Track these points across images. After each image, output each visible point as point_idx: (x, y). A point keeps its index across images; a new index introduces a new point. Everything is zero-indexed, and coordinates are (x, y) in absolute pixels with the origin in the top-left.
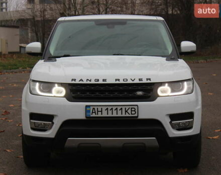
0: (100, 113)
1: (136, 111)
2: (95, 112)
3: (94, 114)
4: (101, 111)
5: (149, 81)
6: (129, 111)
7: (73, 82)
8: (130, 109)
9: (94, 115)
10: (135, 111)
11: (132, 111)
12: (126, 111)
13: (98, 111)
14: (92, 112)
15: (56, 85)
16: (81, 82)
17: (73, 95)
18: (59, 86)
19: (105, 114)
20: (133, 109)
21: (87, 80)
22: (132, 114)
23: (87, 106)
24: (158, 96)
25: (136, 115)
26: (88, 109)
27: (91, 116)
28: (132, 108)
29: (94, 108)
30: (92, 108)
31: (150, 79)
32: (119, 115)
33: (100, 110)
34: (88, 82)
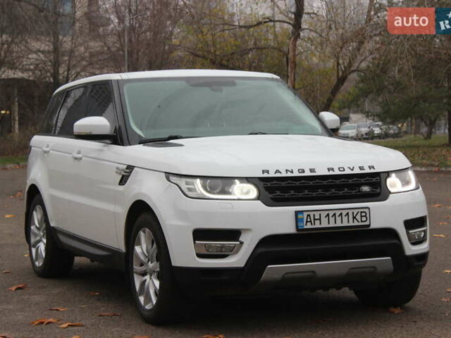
0: (317, 222)
1: (368, 216)
2: (311, 221)
3: (309, 224)
4: (320, 219)
5: (372, 171)
6: (358, 217)
7: (266, 175)
8: (359, 214)
9: (309, 226)
10: (365, 216)
11: (362, 216)
12: (354, 218)
13: (315, 219)
14: (307, 222)
15: (237, 181)
16: (278, 175)
17: (271, 196)
18: (241, 182)
19: (325, 224)
20: (363, 214)
21: (287, 171)
22: (362, 221)
23: (297, 213)
24: (390, 193)
25: (367, 223)
26: (300, 216)
27: (305, 227)
28: (361, 212)
29: (309, 215)
30: (305, 214)
31: (373, 167)
32: (345, 224)
33: (317, 217)
34: (289, 175)
